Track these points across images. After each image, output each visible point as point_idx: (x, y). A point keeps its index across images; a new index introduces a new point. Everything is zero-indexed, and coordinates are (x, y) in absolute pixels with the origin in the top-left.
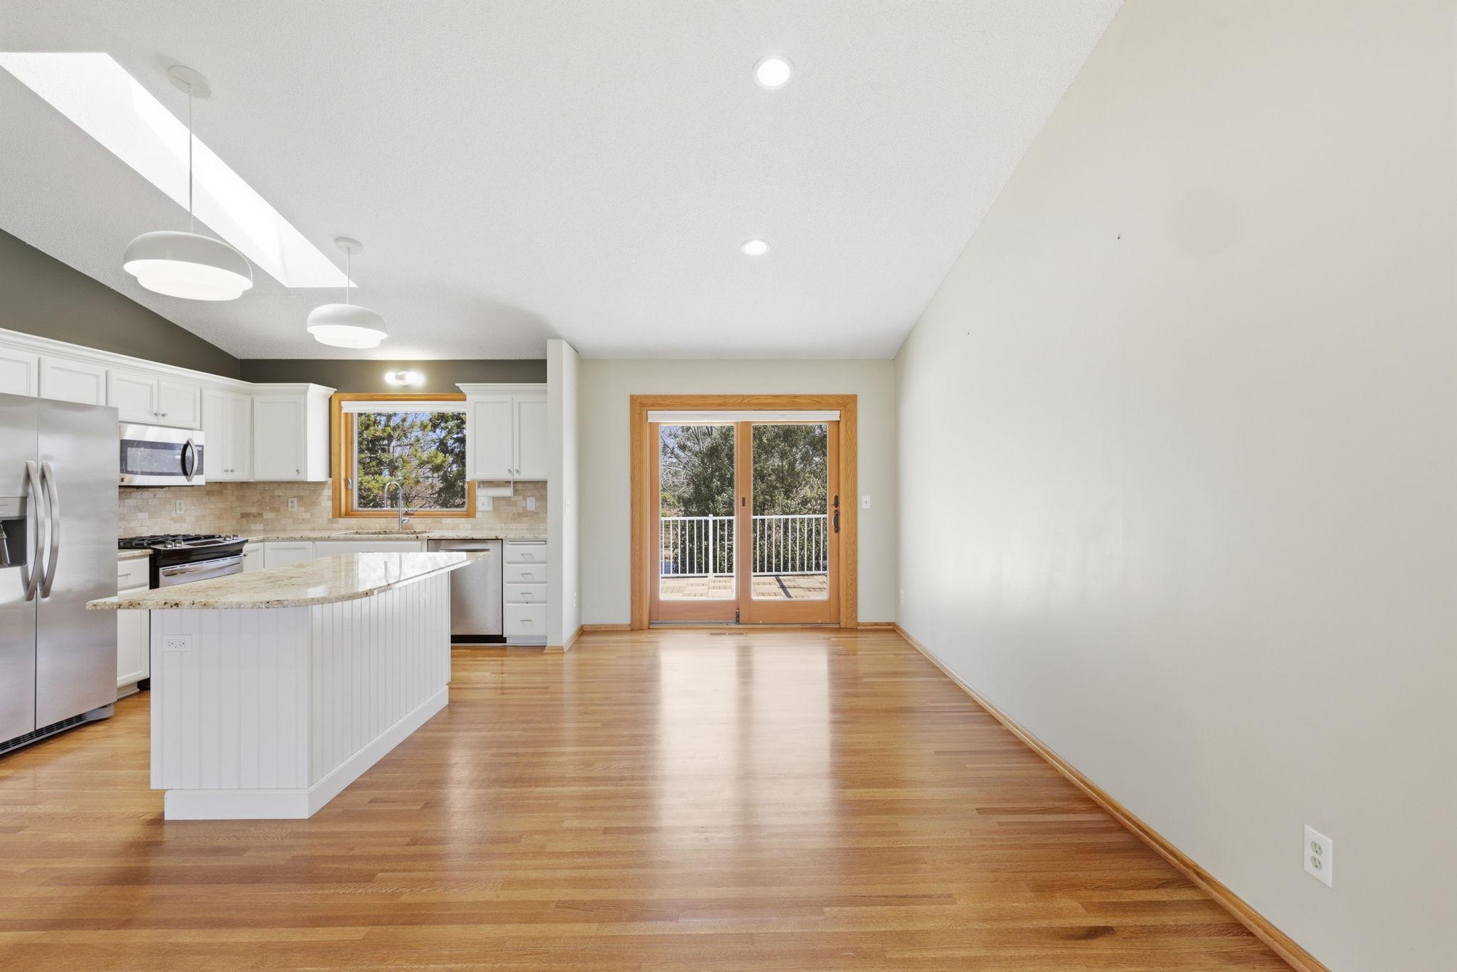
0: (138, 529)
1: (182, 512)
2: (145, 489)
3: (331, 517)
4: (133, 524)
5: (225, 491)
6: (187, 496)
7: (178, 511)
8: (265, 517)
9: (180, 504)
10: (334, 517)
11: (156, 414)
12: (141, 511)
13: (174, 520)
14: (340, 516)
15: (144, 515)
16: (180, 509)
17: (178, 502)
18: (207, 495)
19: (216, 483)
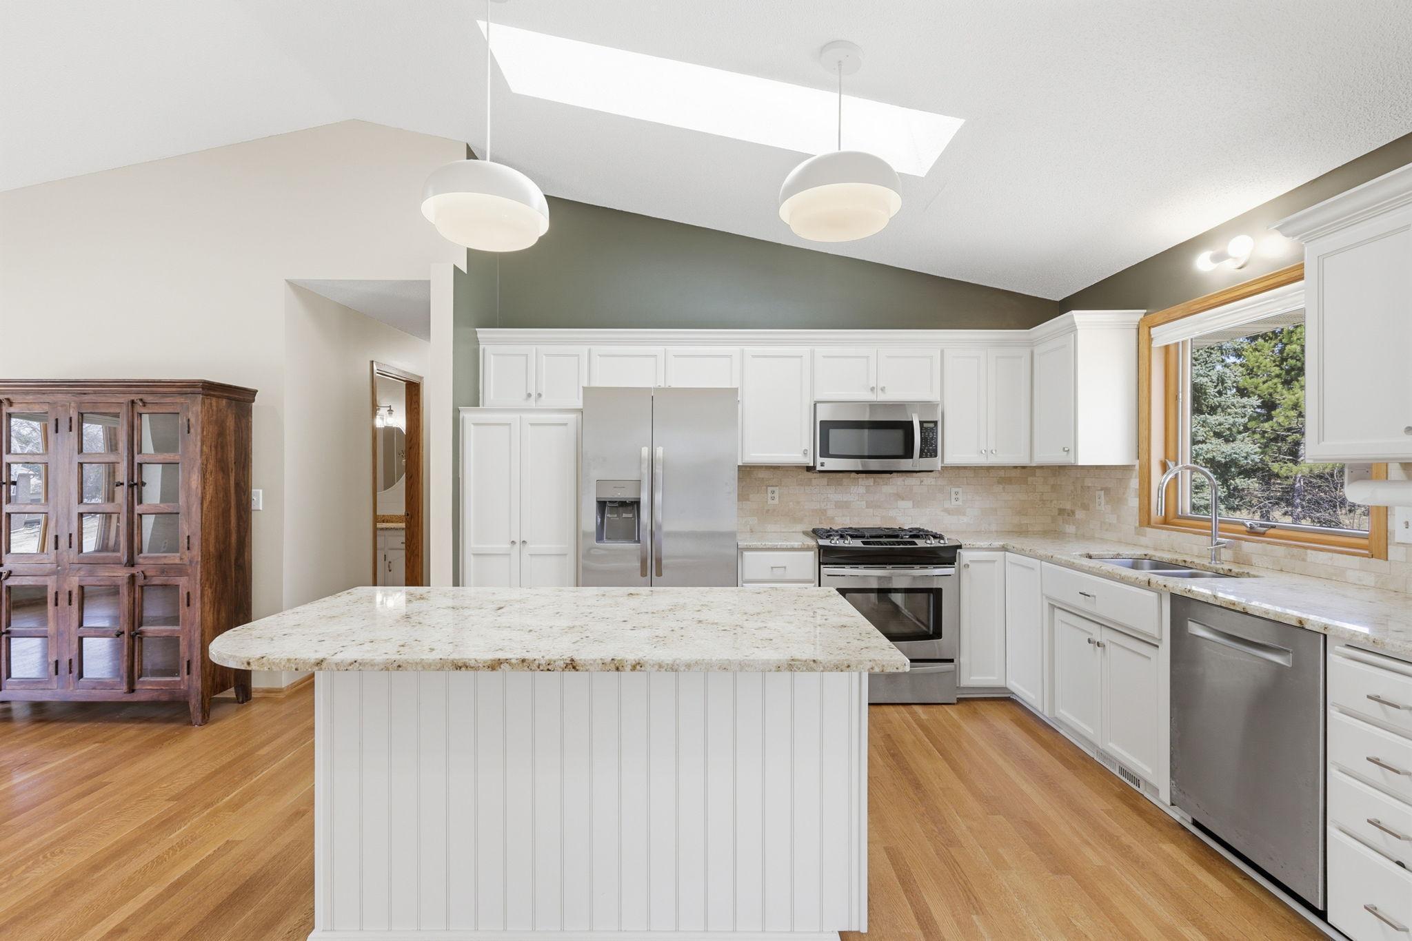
0: (898, 518)
1: (960, 503)
2: (908, 474)
3: (1137, 525)
4: (892, 513)
5: (1030, 479)
6: (968, 484)
7: (953, 500)
8: (1077, 516)
9: (957, 493)
10: (1141, 524)
11: (872, 389)
12: (903, 499)
13: (947, 511)
14: (1149, 524)
15: (907, 504)
16: (957, 499)
17: (954, 490)
18: (999, 483)
19: (1016, 467)
